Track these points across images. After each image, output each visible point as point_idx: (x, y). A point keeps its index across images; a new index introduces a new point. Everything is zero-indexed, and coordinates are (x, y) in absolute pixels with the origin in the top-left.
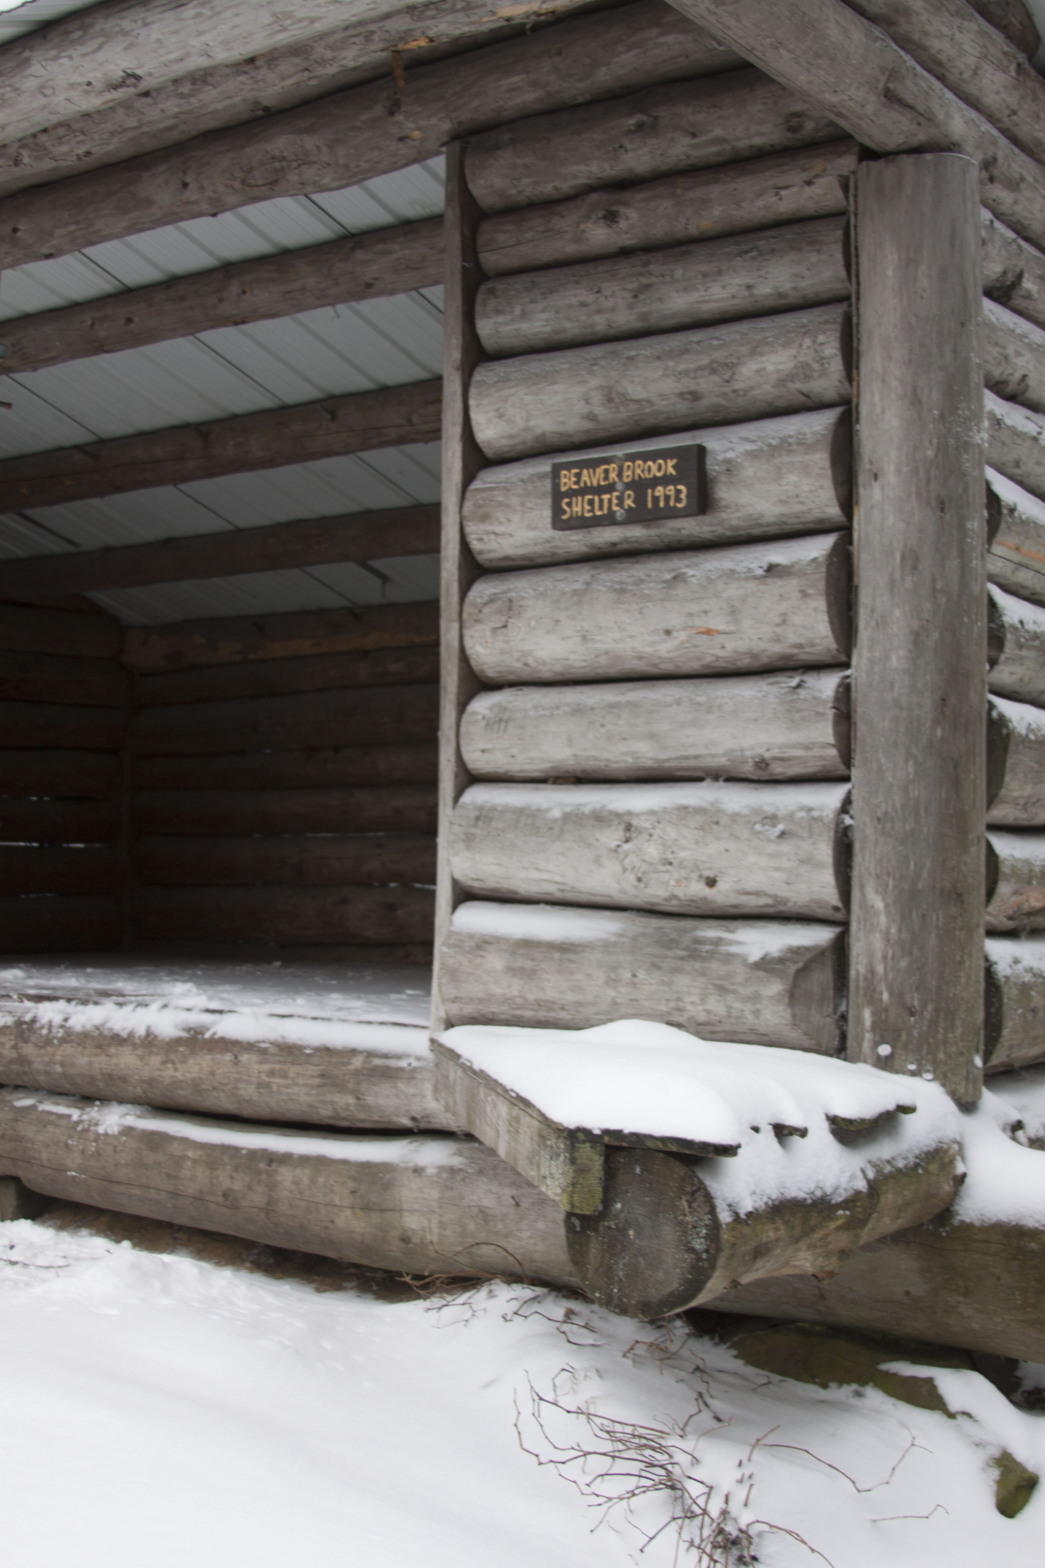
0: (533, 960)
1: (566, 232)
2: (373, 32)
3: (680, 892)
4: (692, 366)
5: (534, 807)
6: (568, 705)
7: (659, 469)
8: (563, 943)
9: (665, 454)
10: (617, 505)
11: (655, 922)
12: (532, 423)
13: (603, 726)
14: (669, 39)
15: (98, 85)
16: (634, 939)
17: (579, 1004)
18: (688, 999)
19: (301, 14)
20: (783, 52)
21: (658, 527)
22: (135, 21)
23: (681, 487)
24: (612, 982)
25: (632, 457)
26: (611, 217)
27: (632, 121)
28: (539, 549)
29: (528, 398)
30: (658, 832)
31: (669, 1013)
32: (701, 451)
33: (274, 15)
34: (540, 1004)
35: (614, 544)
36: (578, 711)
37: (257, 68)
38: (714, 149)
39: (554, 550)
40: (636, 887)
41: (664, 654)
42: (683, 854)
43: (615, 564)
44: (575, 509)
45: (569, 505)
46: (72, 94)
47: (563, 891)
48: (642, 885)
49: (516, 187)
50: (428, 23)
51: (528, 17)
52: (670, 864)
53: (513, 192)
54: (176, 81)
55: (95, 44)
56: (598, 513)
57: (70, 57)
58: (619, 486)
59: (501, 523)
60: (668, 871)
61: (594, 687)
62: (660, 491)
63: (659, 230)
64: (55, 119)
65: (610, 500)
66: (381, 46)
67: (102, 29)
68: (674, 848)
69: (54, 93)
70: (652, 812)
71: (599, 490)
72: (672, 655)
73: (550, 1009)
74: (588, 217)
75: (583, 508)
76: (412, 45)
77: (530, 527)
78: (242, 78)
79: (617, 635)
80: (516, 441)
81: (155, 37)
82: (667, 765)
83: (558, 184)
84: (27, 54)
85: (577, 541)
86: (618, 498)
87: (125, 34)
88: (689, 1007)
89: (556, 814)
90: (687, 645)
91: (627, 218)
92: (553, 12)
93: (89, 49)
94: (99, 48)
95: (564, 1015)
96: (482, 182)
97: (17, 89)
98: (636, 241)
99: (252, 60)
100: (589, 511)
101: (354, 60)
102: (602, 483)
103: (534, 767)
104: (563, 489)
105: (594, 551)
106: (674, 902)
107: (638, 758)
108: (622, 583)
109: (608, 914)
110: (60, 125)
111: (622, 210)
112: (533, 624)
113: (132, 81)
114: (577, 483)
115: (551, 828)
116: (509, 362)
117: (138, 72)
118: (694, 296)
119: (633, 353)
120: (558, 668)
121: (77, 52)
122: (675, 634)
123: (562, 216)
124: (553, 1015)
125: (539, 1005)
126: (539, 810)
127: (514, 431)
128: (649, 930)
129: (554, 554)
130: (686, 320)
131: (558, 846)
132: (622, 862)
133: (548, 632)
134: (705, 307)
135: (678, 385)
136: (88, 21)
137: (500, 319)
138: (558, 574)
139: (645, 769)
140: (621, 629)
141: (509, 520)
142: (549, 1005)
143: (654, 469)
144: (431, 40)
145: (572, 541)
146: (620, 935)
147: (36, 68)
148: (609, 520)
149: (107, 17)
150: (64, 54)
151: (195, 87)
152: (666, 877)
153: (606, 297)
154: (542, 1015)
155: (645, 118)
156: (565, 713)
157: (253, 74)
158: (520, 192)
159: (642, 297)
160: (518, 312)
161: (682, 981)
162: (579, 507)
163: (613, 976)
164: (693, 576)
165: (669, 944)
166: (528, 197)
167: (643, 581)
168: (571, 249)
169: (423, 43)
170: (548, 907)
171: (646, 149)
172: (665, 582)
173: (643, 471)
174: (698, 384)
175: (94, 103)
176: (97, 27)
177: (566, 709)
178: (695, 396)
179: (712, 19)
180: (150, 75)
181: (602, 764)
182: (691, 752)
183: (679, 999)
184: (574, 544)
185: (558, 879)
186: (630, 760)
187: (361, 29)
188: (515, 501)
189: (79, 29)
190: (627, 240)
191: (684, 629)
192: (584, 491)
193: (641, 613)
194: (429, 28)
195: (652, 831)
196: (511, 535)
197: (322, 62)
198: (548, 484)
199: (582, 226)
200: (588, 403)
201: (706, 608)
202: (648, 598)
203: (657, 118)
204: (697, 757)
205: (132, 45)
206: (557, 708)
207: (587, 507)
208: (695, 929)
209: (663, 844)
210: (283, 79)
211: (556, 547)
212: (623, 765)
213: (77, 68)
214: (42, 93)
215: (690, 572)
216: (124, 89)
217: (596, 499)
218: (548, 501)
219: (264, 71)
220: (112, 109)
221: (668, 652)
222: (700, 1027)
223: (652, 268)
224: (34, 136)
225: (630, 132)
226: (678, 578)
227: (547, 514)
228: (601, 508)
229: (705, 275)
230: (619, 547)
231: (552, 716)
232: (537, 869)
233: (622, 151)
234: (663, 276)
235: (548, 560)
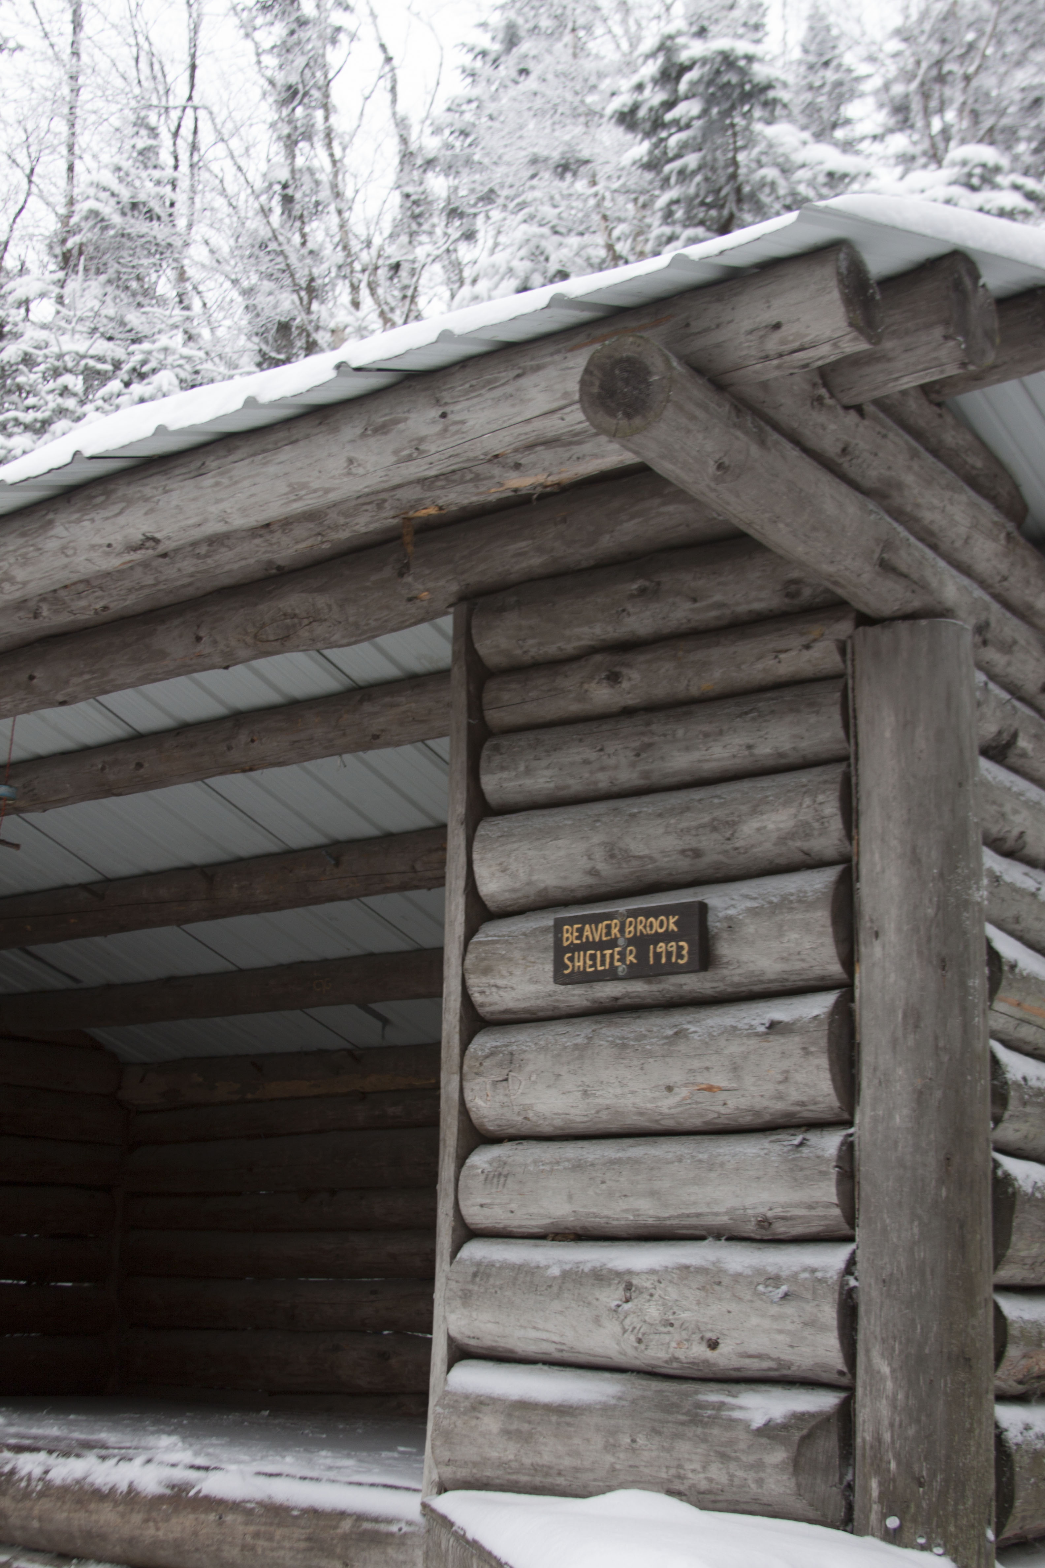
0: (529, 1422)
1: (570, 691)
2: (384, 501)
3: (681, 1354)
4: (694, 824)
5: (532, 1265)
6: (568, 1160)
7: (661, 926)
8: (560, 1406)
9: (667, 911)
10: (619, 960)
11: (656, 1385)
12: (535, 878)
13: (603, 1182)
14: (670, 508)
15: (118, 547)
16: (633, 1402)
17: (576, 1469)
18: (689, 1466)
19: (315, 485)
20: (781, 526)
21: (660, 982)
22: (156, 488)
23: (681, 943)
24: (611, 1447)
25: (635, 913)
26: (614, 678)
27: (635, 586)
28: (540, 1003)
29: (530, 853)
30: (659, 1292)
31: (670, 1481)
32: (703, 908)
33: (290, 485)
34: (536, 1468)
35: (616, 999)
36: (578, 1166)
37: (272, 532)
38: (714, 613)
39: (556, 1004)
40: (636, 1348)
41: (665, 1110)
42: (685, 1315)
43: (617, 1019)
44: (577, 964)
45: (571, 959)
46: (93, 555)
47: (562, 1351)
48: (642, 1347)
49: (521, 647)
50: (438, 492)
51: (535, 488)
52: (672, 1325)
53: (518, 652)
54: (194, 544)
55: (116, 508)
56: (600, 968)
57: (93, 520)
58: (621, 942)
59: (503, 977)
60: (669, 1333)
61: (594, 1141)
62: (661, 947)
63: (661, 691)
64: (75, 577)
65: (612, 955)
66: (392, 513)
67: (124, 495)
68: (675, 1309)
69: (75, 554)
70: (653, 1272)
71: (601, 946)
72: (673, 1111)
73: (547, 1475)
74: (591, 678)
75: (585, 963)
76: (423, 513)
77: (531, 981)
78: (258, 541)
79: (619, 1091)
80: (519, 894)
81: (174, 503)
82: (668, 1222)
83: (561, 644)
84: (51, 516)
85: (579, 995)
86: (619, 953)
87: (147, 500)
88: (690, 1475)
89: (555, 1271)
90: (689, 1101)
91: (630, 679)
92: (558, 484)
93: (111, 514)
94: (121, 513)
95: (561, 1481)
96: (488, 642)
97: (40, 549)
98: (638, 701)
99: (268, 525)
100: (591, 966)
101: (366, 525)
102: (604, 939)
103: (533, 1223)
104: (566, 944)
105: (596, 1005)
106: (675, 1365)
107: (639, 1215)
108: (623, 1038)
109: (607, 1375)
110: (81, 581)
111: (625, 671)
112: (533, 1078)
113: (150, 544)
114: (577, 938)
115: (550, 1286)
116: (513, 817)
117: (158, 535)
118: (696, 755)
119: (635, 810)
120: (558, 1122)
121: (99, 515)
122: (676, 1090)
123: (566, 676)
124: (549, 1480)
125: (536, 1470)
126: (538, 1267)
127: (517, 885)
128: (649, 1393)
129: (555, 1008)
130: (688, 778)
131: (556, 1305)
132: (621, 1323)
133: (549, 1086)
134: (706, 766)
135: (681, 843)
136: (112, 486)
137: (505, 775)
138: (559, 1028)
139: (645, 1226)
140: (622, 1085)
141: (511, 974)
142: (546, 1470)
143: (656, 925)
144: (441, 508)
145: (574, 995)
146: (620, 1398)
147: (59, 530)
148: (611, 975)
149: (129, 484)
150: (86, 517)
151: (212, 548)
152: (667, 1338)
153: (609, 755)
154: (538, 1480)
155: (647, 584)
156: (565, 1168)
157: (268, 537)
158: (525, 652)
159: (644, 755)
160: (522, 768)
161: (683, 1447)
162: (581, 962)
163: (611, 1440)
164: (695, 1032)
165: (669, 1408)
166: (533, 657)
167: (645, 1036)
168: (574, 708)
169: (433, 511)
170: (546, 1368)
171: (648, 613)
172: (666, 1037)
173: (645, 927)
174: (700, 842)
175: (114, 563)
176: (120, 493)
177: (566, 1164)
178: (697, 853)
179: (712, 495)
180: (169, 538)
181: (603, 1221)
182: (692, 1210)
183: (679, 1466)
184: (576, 998)
185: (556, 1339)
186: (631, 1218)
187: (373, 498)
188: (517, 955)
189: (101, 495)
190: (630, 700)
191: (686, 1085)
192: (586, 946)
193: (642, 1069)
194: (439, 497)
195: (653, 1291)
196: (512, 988)
197: (336, 527)
198: (550, 939)
199: (586, 686)
200: (590, 859)
201: (708, 1064)
202: (650, 1054)
203: (659, 584)
204: (698, 1215)
205: (152, 511)
206: (558, 1163)
207: (589, 963)
208: (697, 1392)
209: (664, 1305)
210: (297, 543)
211: (558, 1001)
212: (623, 1222)
213: (99, 530)
214: (63, 553)
215: (692, 1028)
216: (143, 551)
217: (598, 953)
218: (551, 955)
219: (278, 534)
220: (132, 568)
221: (670, 1108)
222: (701, 1496)
223: (654, 727)
224: (55, 591)
225: (632, 597)
226: (680, 1034)
227: (549, 967)
228: (603, 963)
229: (706, 735)
230: (620, 1002)
231: (552, 1171)
232: (534, 1328)
233: (625, 614)
234: (665, 735)
235: (550, 1013)
